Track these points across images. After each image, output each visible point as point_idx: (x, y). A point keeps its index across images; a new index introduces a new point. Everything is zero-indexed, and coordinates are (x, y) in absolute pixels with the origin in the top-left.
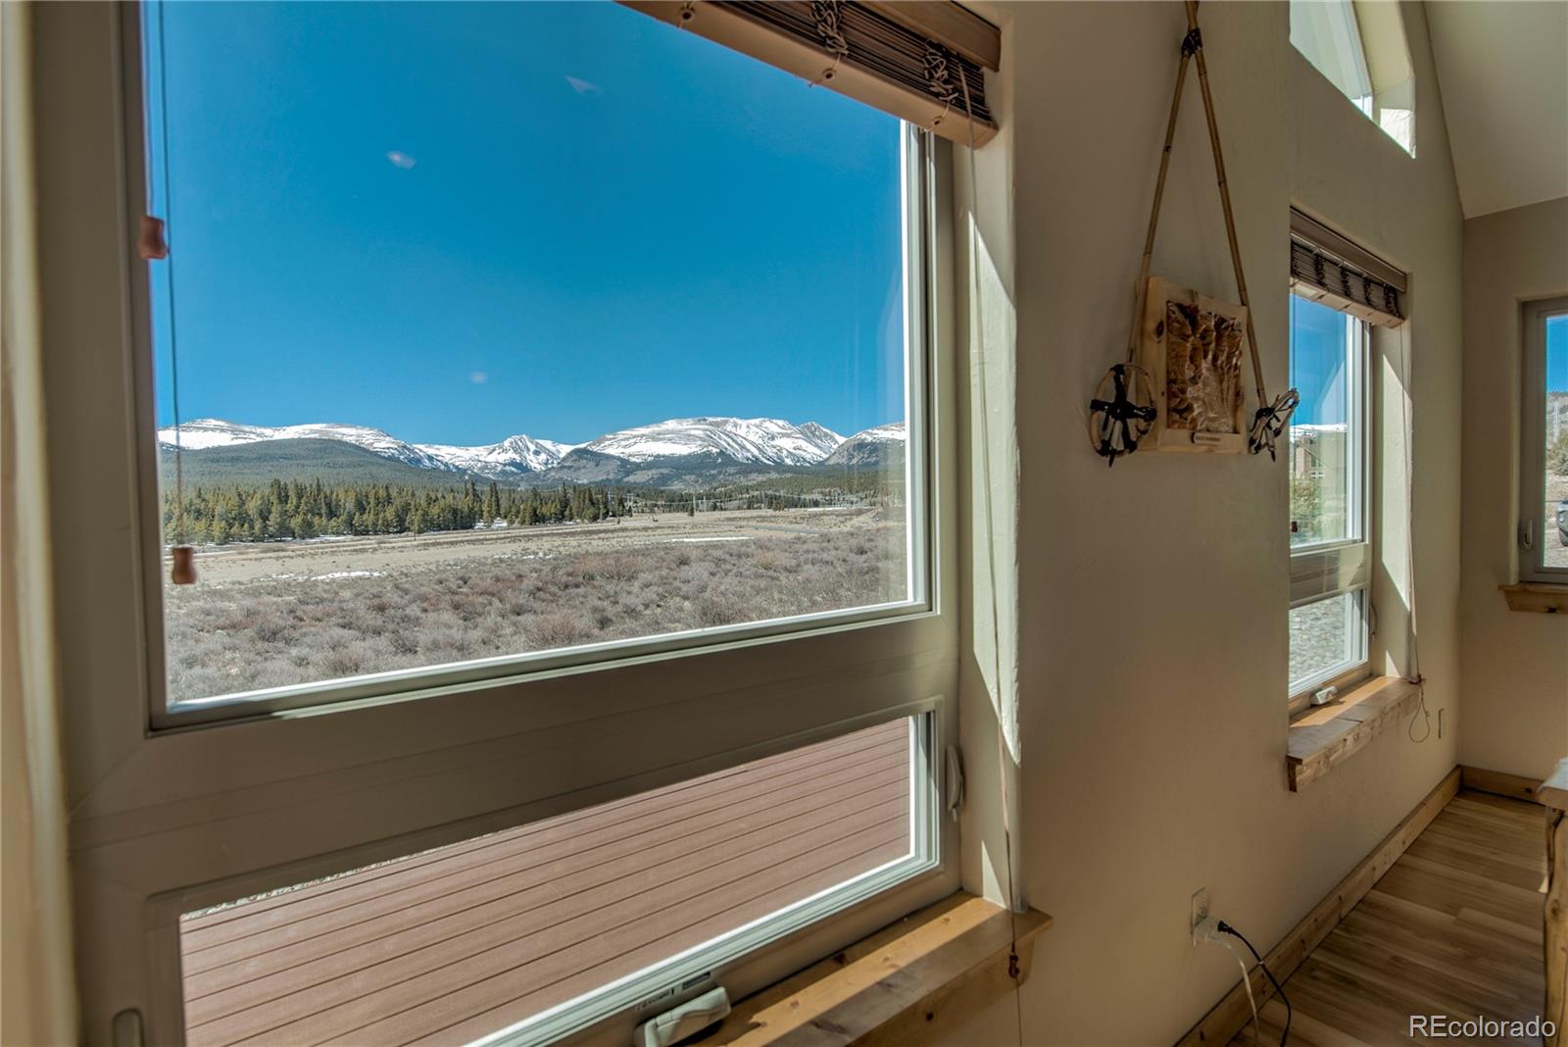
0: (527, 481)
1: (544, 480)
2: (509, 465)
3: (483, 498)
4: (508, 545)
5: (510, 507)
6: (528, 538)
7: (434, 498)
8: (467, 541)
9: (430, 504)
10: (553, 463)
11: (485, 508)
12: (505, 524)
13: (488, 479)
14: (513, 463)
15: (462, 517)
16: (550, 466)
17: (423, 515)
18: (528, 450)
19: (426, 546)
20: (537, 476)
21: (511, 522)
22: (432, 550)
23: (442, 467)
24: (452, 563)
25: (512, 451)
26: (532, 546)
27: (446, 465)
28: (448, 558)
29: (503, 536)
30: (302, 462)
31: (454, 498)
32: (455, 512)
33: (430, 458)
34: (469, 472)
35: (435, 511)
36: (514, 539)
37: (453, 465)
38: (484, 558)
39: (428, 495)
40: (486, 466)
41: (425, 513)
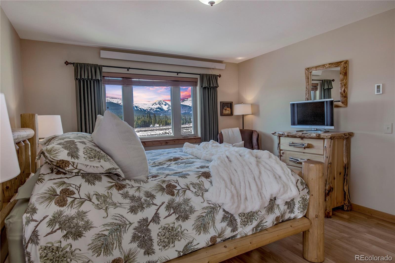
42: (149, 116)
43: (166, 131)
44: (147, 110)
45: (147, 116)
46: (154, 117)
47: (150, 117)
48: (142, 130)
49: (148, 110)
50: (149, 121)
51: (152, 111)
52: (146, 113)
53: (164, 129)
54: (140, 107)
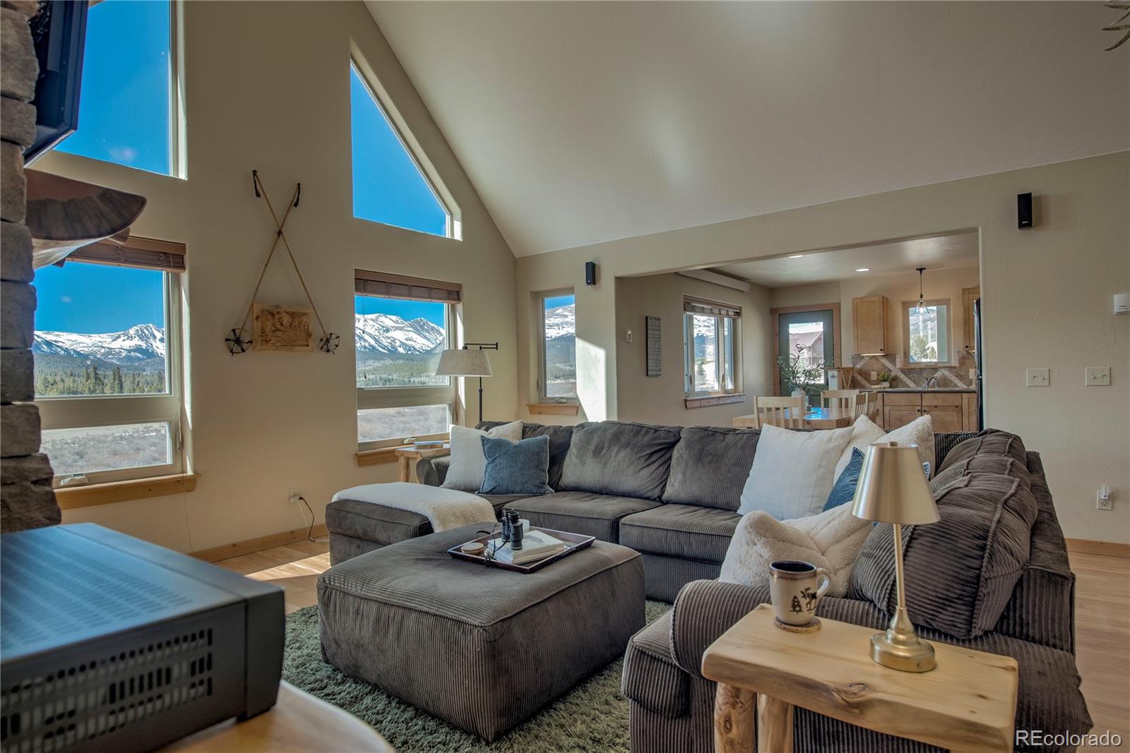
2: (135, 351)
14: (138, 349)
25: (137, 338)
31: (74, 381)
34: (92, 357)
38: (105, 436)
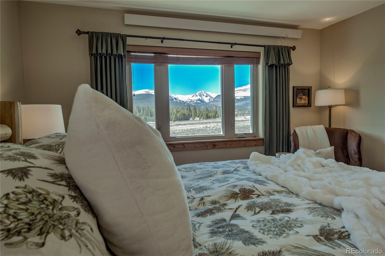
0: (203, 105)
1: (209, 105)
3: (192, 111)
4: (200, 125)
5: (200, 114)
6: (206, 123)
7: (178, 111)
8: (188, 124)
9: (177, 112)
10: (211, 100)
11: (193, 114)
12: (198, 119)
13: (192, 105)
15: (186, 117)
16: (210, 101)
17: (175, 116)
18: (204, 95)
19: (177, 125)
20: (206, 104)
21: (200, 118)
22: (179, 126)
23: (179, 101)
24: (186, 130)
26: (208, 126)
27: (180, 101)
28: (185, 128)
29: (198, 122)
30: (142, 100)
32: (184, 115)
33: (175, 99)
35: (179, 115)
36: (202, 123)
37: (182, 101)
39: (177, 110)
40: (191, 101)
41: (176, 116)
42: (188, 108)
43: (207, 125)
44: (186, 102)
45: (186, 109)
46: (194, 110)
47: (189, 110)
48: (181, 124)
49: (188, 102)
50: (189, 114)
51: (192, 103)
52: (186, 105)
53: (205, 122)
54: (179, 99)
